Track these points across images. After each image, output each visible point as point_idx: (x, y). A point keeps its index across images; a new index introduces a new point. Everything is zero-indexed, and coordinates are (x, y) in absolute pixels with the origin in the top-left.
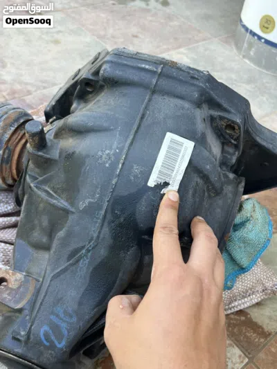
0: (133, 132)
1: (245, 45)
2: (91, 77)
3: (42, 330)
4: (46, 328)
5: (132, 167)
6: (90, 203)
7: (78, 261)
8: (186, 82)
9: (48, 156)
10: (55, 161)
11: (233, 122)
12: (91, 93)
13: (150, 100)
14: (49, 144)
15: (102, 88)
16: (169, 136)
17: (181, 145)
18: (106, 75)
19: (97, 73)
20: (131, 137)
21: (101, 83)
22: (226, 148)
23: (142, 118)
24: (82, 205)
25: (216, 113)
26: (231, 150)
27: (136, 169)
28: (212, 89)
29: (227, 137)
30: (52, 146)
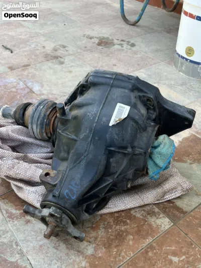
0: (102, 104)
1: (179, 64)
2: (85, 83)
3: (65, 192)
4: (67, 191)
5: (102, 118)
6: (85, 135)
7: (80, 161)
8: (126, 81)
9: (67, 118)
10: (70, 120)
11: (149, 97)
12: (85, 91)
13: (110, 90)
14: (67, 113)
15: (90, 87)
16: (119, 104)
17: (124, 108)
18: (91, 81)
19: (87, 81)
20: (102, 106)
21: (89, 85)
22: (149, 111)
23: (107, 97)
24: (81, 137)
25: (141, 94)
26: (152, 112)
27: (104, 119)
28: (138, 84)
29: (148, 105)
30: (68, 114)
